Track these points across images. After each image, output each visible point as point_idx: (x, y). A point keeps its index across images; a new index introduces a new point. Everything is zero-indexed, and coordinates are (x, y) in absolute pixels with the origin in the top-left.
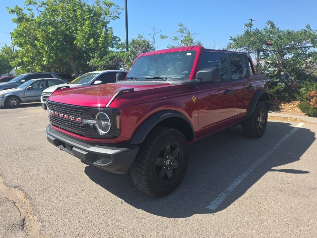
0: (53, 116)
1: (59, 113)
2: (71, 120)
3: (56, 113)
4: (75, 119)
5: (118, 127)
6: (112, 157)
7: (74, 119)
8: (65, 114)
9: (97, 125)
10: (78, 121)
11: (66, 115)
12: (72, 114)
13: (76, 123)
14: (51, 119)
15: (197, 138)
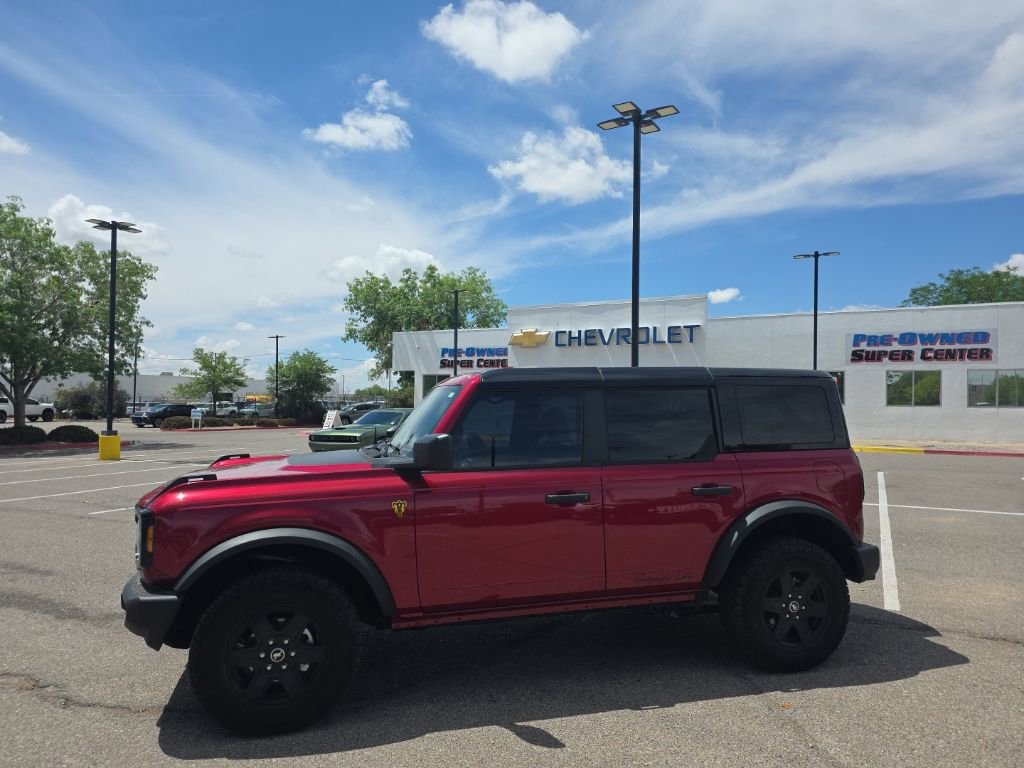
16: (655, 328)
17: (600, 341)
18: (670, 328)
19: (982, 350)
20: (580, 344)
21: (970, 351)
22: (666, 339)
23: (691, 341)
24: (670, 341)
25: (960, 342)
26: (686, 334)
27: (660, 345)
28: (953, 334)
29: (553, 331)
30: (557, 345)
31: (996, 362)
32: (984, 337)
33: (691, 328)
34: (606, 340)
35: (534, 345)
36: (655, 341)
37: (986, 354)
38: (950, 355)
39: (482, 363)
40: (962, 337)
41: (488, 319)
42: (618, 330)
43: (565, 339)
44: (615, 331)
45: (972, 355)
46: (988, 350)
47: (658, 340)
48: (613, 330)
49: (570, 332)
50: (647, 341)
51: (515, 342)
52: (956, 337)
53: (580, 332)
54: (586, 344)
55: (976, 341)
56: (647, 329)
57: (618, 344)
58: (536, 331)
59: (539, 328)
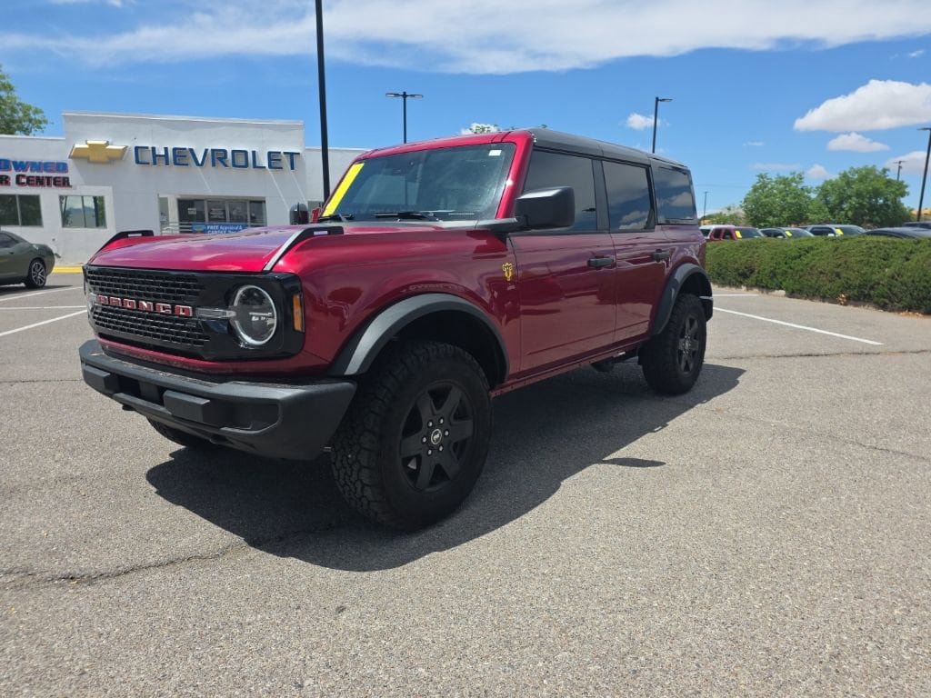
0: (103, 310)
1: (122, 298)
2: (163, 314)
3: (116, 300)
4: (173, 309)
5: (298, 325)
6: (280, 407)
7: (170, 312)
8: (143, 298)
9: (236, 322)
10: (182, 313)
11: (146, 301)
12: (165, 297)
13: (177, 321)
14: (99, 319)
15: (516, 380)
16: (254, 153)
17: (192, 162)
18: (270, 153)
20: (167, 163)
22: (266, 165)
23: (292, 168)
24: (270, 166)
26: (286, 162)
27: (261, 170)
29: (132, 145)
30: (138, 162)
33: (292, 154)
34: (200, 162)
35: (106, 160)
36: (255, 166)
39: (24, 180)
41: (14, 126)
42: (213, 151)
43: (148, 157)
44: (209, 152)
47: (257, 164)
48: (206, 150)
49: (154, 149)
50: (246, 166)
51: (78, 156)
53: (166, 149)
54: (176, 163)
56: (246, 152)
57: (214, 165)
58: (107, 144)
59: (110, 141)
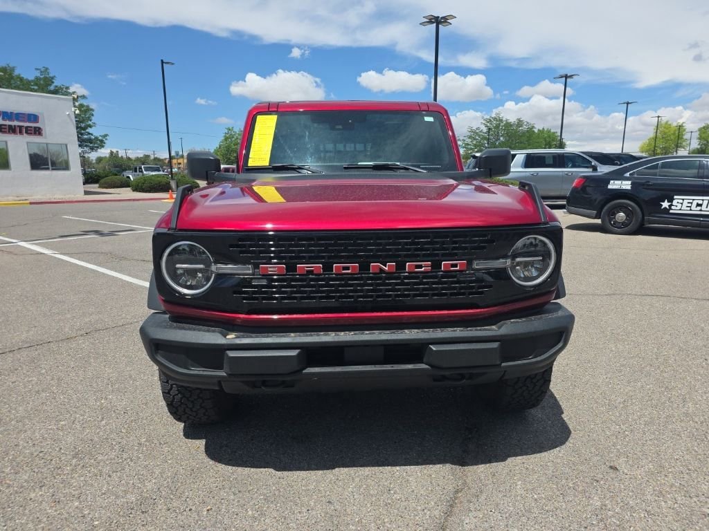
0: (275, 281)
1: (329, 264)
2: (416, 272)
3: (310, 267)
4: (436, 266)
6: (565, 332)
7: (428, 268)
8: (377, 260)
9: (509, 269)
10: (452, 269)
12: (427, 256)
19: (35, 128)
21: (27, 128)
25: (18, 120)
28: (11, 113)
31: (46, 138)
32: (34, 118)
37: (38, 131)
38: (12, 130)
40: (19, 116)
45: (29, 131)
46: (40, 128)
52: (14, 116)
55: (29, 121)
